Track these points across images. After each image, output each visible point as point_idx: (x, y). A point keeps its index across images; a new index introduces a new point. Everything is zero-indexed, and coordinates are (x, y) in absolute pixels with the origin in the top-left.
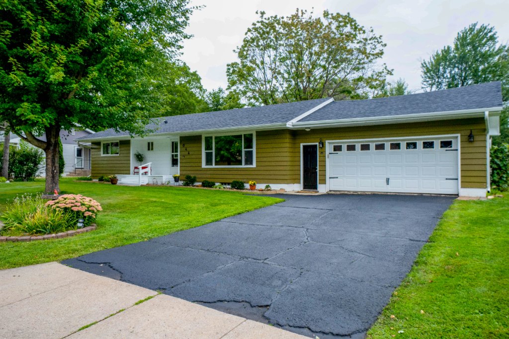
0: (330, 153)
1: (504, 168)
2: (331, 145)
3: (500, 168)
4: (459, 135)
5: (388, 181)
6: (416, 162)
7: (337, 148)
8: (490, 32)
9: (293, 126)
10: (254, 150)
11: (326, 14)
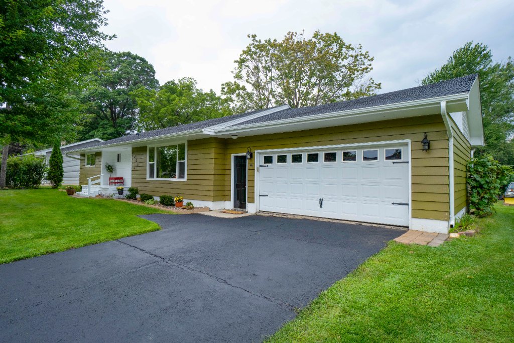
0: (260, 166)
1: (486, 186)
2: (261, 156)
3: (481, 187)
4: (409, 141)
5: (321, 201)
6: (355, 179)
7: (268, 160)
8: (484, 50)
9: (216, 133)
10: (186, 161)
11: (316, 35)
